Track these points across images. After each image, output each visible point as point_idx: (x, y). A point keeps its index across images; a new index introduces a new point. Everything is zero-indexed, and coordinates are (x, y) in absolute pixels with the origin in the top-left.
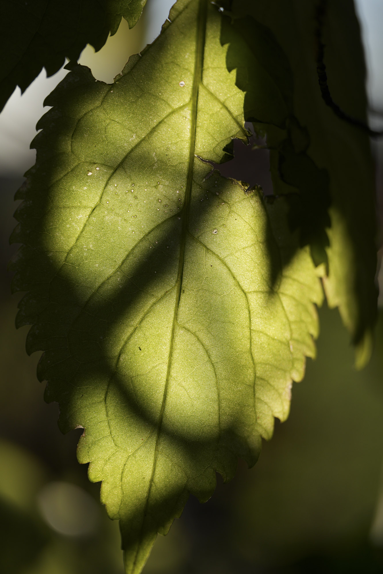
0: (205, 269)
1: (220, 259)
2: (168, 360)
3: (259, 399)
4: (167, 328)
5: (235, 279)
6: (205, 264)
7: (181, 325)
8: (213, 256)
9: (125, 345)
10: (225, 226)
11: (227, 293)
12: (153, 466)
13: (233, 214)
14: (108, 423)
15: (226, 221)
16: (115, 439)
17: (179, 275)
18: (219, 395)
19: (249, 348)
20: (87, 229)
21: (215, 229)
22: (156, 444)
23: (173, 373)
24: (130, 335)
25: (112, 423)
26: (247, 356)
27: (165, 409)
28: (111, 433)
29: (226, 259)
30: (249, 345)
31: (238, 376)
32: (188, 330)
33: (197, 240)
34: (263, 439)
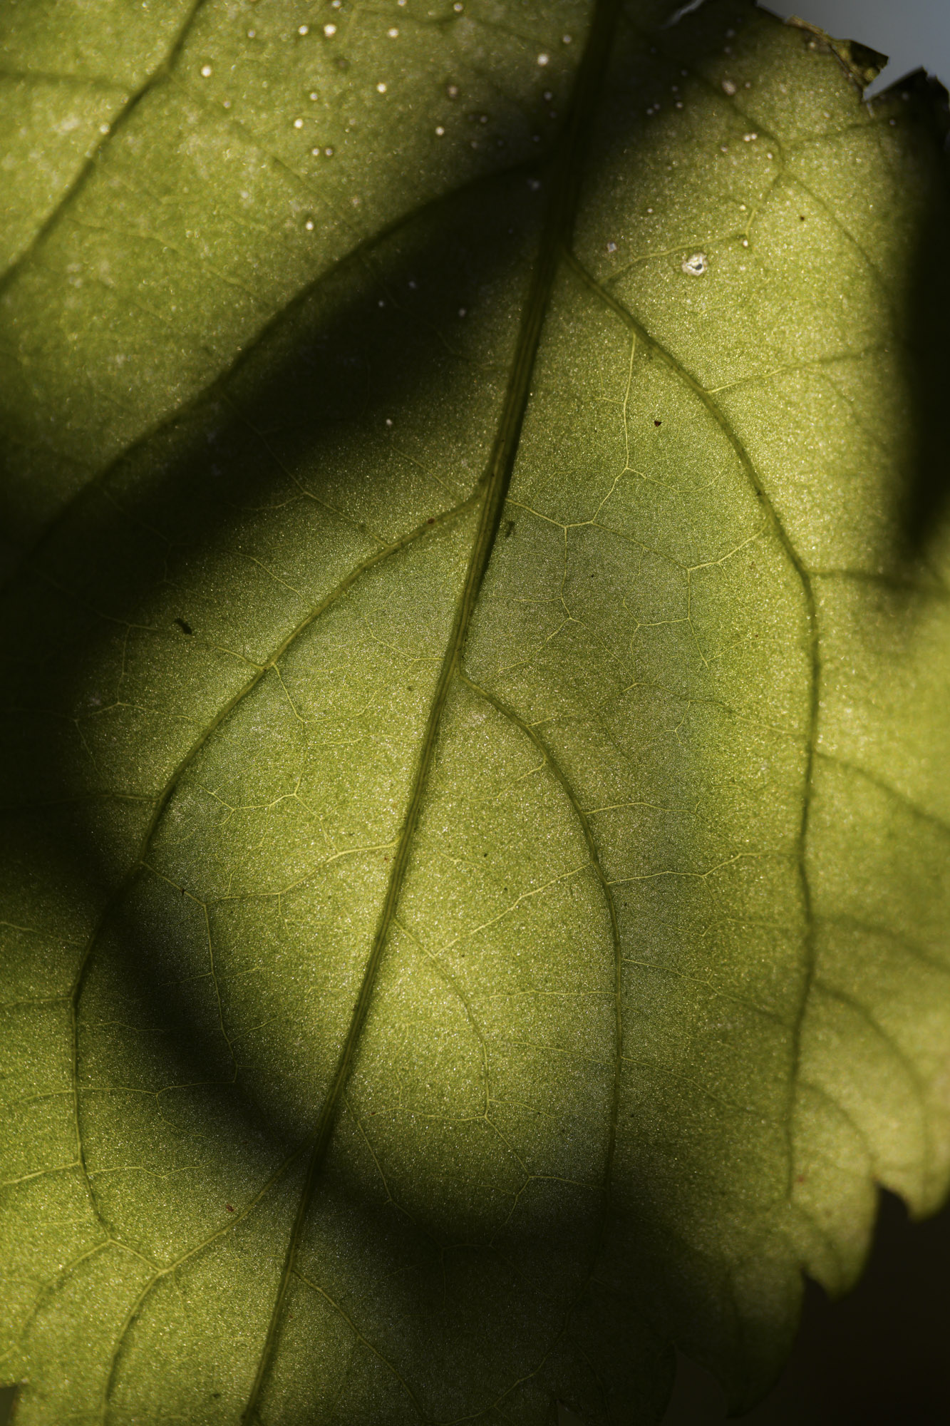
0: (623, 434)
1: (703, 396)
2: (394, 844)
3: (814, 1088)
4: (410, 689)
5: (761, 501)
6: (627, 410)
7: (478, 684)
8: (669, 375)
9: (201, 747)
10: (746, 243)
11: (719, 563)
12: (267, 1343)
13: (790, 192)
14: (78, 1109)
15: (755, 219)
16: (102, 1187)
17: (501, 450)
18: (619, 1043)
19: (792, 836)
20: (98, 186)
21: (698, 250)
22: (292, 1238)
23: (415, 911)
24: (231, 703)
25: (98, 1111)
26: (780, 875)
27: (352, 1073)
28: (83, 1160)
29: (729, 400)
30: (792, 826)
31: (724, 965)
32: (511, 715)
33: (604, 296)
34: (812, 1287)
